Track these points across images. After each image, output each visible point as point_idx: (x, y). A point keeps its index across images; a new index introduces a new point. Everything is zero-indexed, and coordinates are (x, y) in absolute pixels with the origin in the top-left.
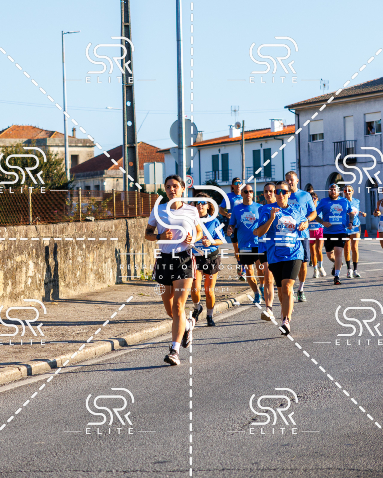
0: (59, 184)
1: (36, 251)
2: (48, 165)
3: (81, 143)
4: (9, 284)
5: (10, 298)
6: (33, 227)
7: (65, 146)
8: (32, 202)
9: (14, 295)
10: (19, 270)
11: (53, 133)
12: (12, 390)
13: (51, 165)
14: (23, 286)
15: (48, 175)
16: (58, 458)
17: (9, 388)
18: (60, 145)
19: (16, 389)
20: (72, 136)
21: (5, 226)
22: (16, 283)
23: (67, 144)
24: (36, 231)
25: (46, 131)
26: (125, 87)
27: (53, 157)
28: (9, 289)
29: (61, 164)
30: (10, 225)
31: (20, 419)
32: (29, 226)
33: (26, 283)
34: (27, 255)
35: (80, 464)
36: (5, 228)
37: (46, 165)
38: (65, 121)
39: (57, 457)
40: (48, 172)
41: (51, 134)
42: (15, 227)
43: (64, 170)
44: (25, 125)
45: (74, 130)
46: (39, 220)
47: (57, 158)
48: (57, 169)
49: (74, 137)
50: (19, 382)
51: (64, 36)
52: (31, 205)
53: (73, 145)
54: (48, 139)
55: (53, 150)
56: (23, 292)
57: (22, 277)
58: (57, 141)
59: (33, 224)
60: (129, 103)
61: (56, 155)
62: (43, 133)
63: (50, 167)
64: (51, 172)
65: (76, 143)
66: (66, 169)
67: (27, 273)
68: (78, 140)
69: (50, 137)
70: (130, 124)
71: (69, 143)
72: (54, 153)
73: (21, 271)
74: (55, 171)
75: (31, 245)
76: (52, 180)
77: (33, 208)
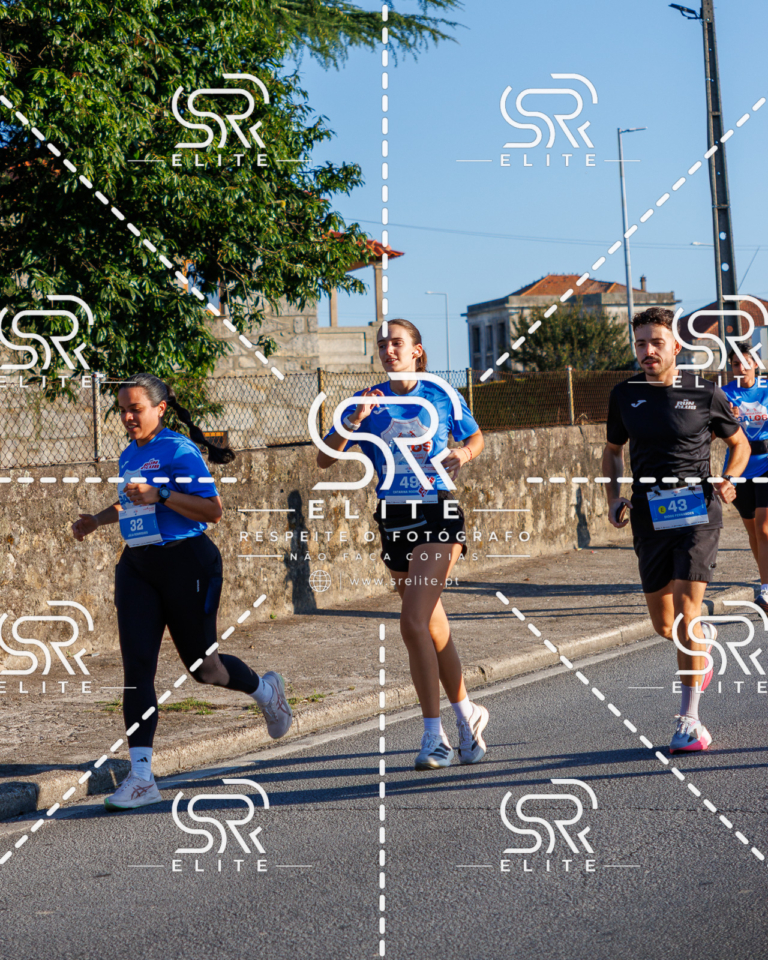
0: (620, 362)
1: (582, 465)
2: (603, 334)
3: (654, 299)
4: (540, 517)
5: (543, 538)
6: (576, 429)
7: (627, 304)
8: (574, 392)
9: (549, 534)
10: (555, 495)
11: (610, 284)
12: (544, 680)
13: (607, 334)
14: (563, 519)
15: (603, 349)
16: (611, 788)
17: (539, 677)
18: (622, 302)
19: (551, 678)
20: (639, 287)
21: (532, 428)
22: (551, 515)
23: (632, 302)
24: (580, 435)
25: (600, 282)
26: (716, 211)
27: (610, 321)
28: (542, 524)
29: (622, 332)
30: (540, 427)
31: (554, 727)
32: (570, 428)
33: (567, 514)
34: (568, 473)
35: (645, 799)
36: (533, 432)
37: (599, 334)
38: (627, 265)
39: (609, 786)
40: (603, 344)
41: (607, 286)
42: (548, 430)
43: (628, 341)
44: (566, 274)
45: (643, 280)
46: (584, 418)
47: (617, 322)
48: (616, 339)
49: (643, 289)
50: (556, 668)
51: (621, 135)
52: (572, 395)
53: (642, 302)
54: (603, 294)
55: (612, 311)
56: (564, 528)
57: (560, 505)
58: (618, 297)
59: (575, 425)
60: (723, 236)
61: (614, 319)
62: (595, 285)
63: (606, 337)
64: (608, 344)
65: (646, 299)
66: (631, 340)
67: (568, 499)
68: (650, 295)
69: (606, 291)
70: (725, 267)
71: (635, 299)
72: (611, 316)
73: (559, 497)
74: (614, 343)
75: (574, 457)
76: (610, 357)
77: (575, 400)
